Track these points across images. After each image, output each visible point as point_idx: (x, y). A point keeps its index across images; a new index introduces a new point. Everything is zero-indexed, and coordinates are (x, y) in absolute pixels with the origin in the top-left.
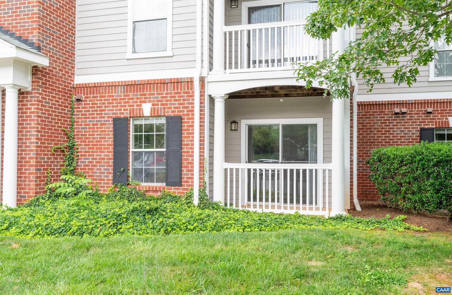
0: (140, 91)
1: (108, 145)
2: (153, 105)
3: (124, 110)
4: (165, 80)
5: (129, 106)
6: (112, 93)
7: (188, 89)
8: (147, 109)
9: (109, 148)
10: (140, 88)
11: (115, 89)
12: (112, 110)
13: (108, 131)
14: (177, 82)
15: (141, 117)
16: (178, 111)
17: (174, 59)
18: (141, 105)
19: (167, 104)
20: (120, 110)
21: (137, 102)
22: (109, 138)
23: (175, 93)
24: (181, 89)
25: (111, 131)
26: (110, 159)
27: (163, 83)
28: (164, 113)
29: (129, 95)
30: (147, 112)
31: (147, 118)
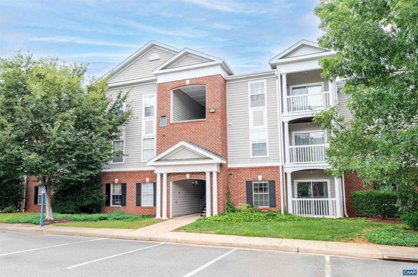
0: (257, 171)
1: (244, 192)
2: (262, 176)
3: (250, 178)
4: (267, 167)
5: (252, 176)
6: (245, 171)
7: (277, 170)
8: (260, 178)
9: (244, 193)
10: (257, 170)
11: (246, 170)
12: (245, 178)
13: (244, 186)
14: (272, 168)
15: (258, 181)
16: (273, 179)
17: (270, 158)
18: (257, 176)
19: (268, 176)
20: (249, 178)
21: (255, 175)
22: (244, 189)
23: (272, 172)
24: (274, 170)
25: (245, 186)
26: (245, 197)
27: (266, 168)
28: (267, 179)
29: (252, 172)
31: (260, 181)
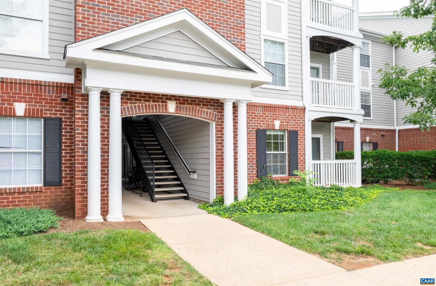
0: (273, 112)
1: (252, 149)
2: (281, 122)
3: (263, 124)
4: (288, 106)
5: (266, 121)
6: (254, 111)
7: (300, 114)
8: (277, 124)
9: (253, 151)
10: (273, 110)
11: (256, 108)
12: (255, 123)
13: (252, 138)
14: (294, 108)
15: (274, 130)
16: (295, 128)
17: (289, 93)
18: (273, 122)
19: (289, 122)
20: (260, 124)
21: (271, 119)
22: (253, 144)
23: (293, 116)
24: (296, 114)
25: (254, 139)
26: (254, 159)
27: (287, 108)
28: (287, 128)
29: (265, 114)
30: (277, 127)
31: (277, 130)
